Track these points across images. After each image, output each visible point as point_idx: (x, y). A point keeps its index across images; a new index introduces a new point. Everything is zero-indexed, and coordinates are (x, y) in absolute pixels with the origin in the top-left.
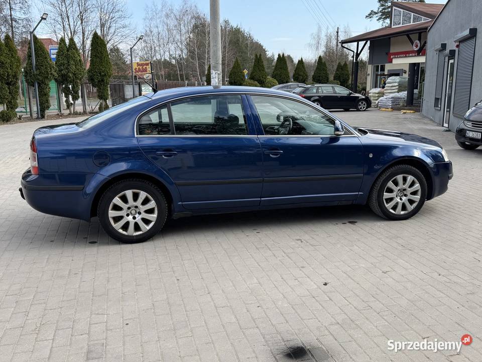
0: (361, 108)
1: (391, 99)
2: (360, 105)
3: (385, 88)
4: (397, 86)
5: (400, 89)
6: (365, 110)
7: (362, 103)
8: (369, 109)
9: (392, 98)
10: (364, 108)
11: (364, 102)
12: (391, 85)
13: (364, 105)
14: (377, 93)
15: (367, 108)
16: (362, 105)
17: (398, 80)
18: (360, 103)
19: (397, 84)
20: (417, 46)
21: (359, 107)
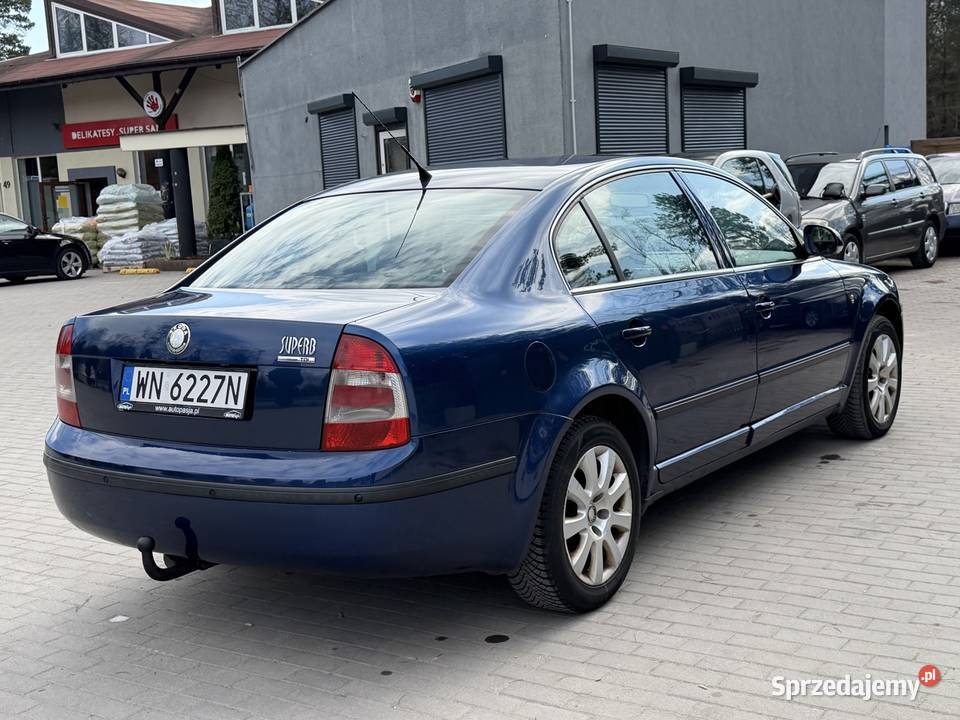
0: (70, 271)
1: (139, 244)
2: (65, 264)
3: (100, 216)
4: (133, 209)
5: (145, 215)
6: (79, 277)
7: (69, 257)
8: (88, 273)
9: (140, 240)
10: (77, 268)
11: (73, 255)
12: (113, 207)
13: (76, 260)
14: (81, 231)
15: (83, 271)
16: (72, 264)
17: (134, 195)
18: (64, 259)
19: (131, 205)
20: (154, 106)
21: (66, 270)
